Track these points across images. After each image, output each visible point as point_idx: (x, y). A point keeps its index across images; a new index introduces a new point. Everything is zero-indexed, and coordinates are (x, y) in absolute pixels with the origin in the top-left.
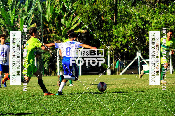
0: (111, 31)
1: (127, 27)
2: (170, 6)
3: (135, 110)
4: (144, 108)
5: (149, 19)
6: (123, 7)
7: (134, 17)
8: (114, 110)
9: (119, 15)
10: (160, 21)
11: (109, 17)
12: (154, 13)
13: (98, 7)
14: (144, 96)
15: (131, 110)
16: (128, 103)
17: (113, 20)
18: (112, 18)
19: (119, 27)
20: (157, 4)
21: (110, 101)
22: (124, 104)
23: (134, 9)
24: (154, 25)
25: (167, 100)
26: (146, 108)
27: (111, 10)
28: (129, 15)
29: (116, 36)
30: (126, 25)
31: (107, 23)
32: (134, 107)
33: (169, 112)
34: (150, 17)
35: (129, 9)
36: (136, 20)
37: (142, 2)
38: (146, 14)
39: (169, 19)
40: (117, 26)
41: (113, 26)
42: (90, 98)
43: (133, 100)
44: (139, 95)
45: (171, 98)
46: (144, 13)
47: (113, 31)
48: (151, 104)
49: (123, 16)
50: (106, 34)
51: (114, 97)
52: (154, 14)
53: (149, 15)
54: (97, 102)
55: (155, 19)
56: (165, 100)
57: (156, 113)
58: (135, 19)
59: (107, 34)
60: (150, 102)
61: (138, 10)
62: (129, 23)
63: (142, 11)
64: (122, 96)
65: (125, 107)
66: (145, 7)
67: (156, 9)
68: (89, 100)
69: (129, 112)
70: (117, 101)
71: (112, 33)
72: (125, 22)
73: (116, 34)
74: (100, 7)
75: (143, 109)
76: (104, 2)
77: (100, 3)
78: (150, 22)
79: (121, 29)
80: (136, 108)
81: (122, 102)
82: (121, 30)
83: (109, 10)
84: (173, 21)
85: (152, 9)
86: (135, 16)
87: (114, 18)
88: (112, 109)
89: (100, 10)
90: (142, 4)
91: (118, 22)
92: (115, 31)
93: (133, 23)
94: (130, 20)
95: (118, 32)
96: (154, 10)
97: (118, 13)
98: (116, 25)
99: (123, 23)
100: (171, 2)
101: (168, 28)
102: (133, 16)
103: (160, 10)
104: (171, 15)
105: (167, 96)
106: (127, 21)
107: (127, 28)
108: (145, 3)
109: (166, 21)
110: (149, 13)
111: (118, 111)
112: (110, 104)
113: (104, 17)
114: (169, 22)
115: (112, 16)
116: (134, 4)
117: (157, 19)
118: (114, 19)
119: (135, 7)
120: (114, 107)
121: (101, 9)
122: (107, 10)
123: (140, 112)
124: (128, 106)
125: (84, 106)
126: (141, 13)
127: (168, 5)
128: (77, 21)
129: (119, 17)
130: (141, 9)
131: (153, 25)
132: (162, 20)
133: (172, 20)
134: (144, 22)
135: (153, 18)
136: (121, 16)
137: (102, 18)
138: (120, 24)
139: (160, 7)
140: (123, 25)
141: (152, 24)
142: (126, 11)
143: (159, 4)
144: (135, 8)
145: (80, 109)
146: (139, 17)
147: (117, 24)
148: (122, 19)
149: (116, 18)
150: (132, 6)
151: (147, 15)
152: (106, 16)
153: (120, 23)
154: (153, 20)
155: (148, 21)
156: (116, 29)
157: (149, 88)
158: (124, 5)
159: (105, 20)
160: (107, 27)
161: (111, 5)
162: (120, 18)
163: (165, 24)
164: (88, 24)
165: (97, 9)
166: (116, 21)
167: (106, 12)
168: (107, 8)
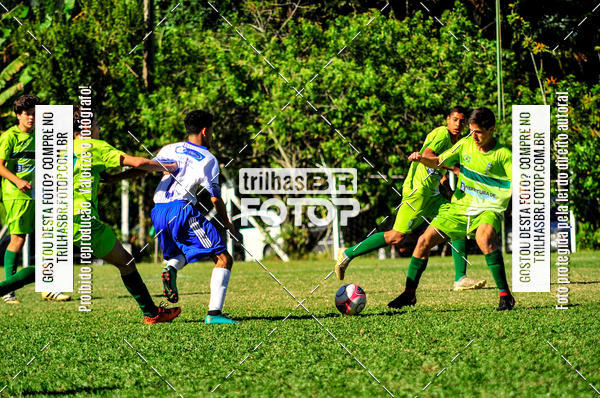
0: (133, 114)
1: (189, 98)
2: (331, 31)
3: (212, 383)
4: (243, 374)
5: (264, 73)
6: (174, 30)
7: (211, 67)
8: (137, 383)
9: (160, 57)
10: (300, 79)
11: (124, 66)
12: (278, 52)
13: (88, 31)
14: (243, 336)
15: (197, 384)
16: (188, 359)
17: (141, 75)
18: (137, 68)
19: (160, 100)
20: (289, 21)
21: (126, 353)
22: (176, 362)
23: (212, 38)
24: (280, 93)
25: (321, 349)
26: (247, 378)
27: (133, 41)
28: (194, 58)
29: (149, 129)
30: (183, 94)
31: (119, 85)
32: (209, 374)
33: (326, 389)
34: (264, 67)
35: (194, 39)
36: (217, 76)
37: (239, 16)
38: (252, 56)
39: (330, 74)
40: (154, 96)
41: (141, 96)
42: (56, 343)
43: (204, 350)
44: (225, 331)
45: (332, 343)
46: (246, 53)
47: (139, 111)
48: (267, 363)
49: (175, 63)
50: (115, 125)
51: (139, 339)
52: (278, 56)
53: (264, 59)
54: (79, 358)
55: (281, 74)
56: (314, 349)
57: (281, 392)
58: (216, 71)
59: (121, 124)
60: (262, 355)
61: (227, 42)
62: (194, 85)
63: (240, 44)
64: (168, 337)
65: (178, 374)
66: (250, 33)
67: (285, 41)
68: (54, 351)
69: (192, 389)
70: (151, 352)
71: (136, 118)
72: (181, 82)
73: (151, 125)
74: (94, 32)
75: (238, 380)
76: (106, 14)
77: (96, 15)
78: (266, 82)
79: (168, 106)
80: (215, 377)
81: (169, 356)
82: (169, 110)
83: (126, 40)
84: (344, 81)
85: (274, 38)
86: (214, 63)
87: (142, 68)
88: (134, 382)
89: (94, 40)
90: (239, 22)
91: (156, 81)
92: (146, 114)
93: (210, 86)
94: (198, 77)
95: (158, 115)
96: (279, 42)
97: (157, 52)
98: (151, 93)
99: (173, 85)
100: (337, 17)
101: (326, 106)
102: (207, 64)
103: (299, 43)
104: (336, 61)
105: (320, 335)
106: (188, 80)
107: (186, 103)
108: (250, 20)
109: (319, 82)
110: (263, 54)
111: (153, 389)
112: (125, 364)
113: (107, 64)
114: (330, 84)
115: (138, 62)
116: (211, 22)
117: (289, 74)
118: (145, 71)
119: (215, 31)
120: (139, 374)
121: (97, 38)
122: (117, 41)
123: (227, 390)
124: (188, 369)
125: (36, 371)
126: (236, 52)
127: (325, 27)
128: (15, 79)
129: (160, 64)
130: (236, 39)
131: (276, 93)
132: (307, 78)
133: (339, 77)
134: (245, 85)
135: (277, 71)
136: (165, 62)
137: (104, 68)
138: (162, 89)
139: (300, 33)
140: (175, 92)
141: (273, 91)
142: (183, 45)
143: (297, 23)
144: (215, 37)
145: (20, 383)
146: (229, 65)
147: (153, 88)
148: (169, 73)
149: (151, 67)
150: (206, 27)
151: (256, 60)
152: (116, 60)
153: (165, 85)
154: (275, 76)
155: (261, 80)
156: (151, 105)
157: (262, 308)
158: (177, 24)
159: (113, 76)
160: (120, 99)
161: (132, 25)
162: (163, 67)
163: (315, 90)
164: (53, 87)
165: (85, 37)
166: (150, 78)
167: (114, 47)
168: (118, 35)
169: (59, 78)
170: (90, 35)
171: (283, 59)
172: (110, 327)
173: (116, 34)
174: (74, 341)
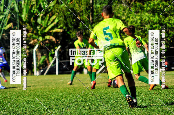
0: (87, 31)
2: (145, 5)
3: (111, 108)
4: (120, 106)
5: (126, 18)
6: (99, 6)
8: (90, 108)
9: (95, 14)
10: (136, 20)
11: (85, 17)
13: (74, 7)
14: (120, 94)
16: (104, 101)
18: (89, 17)
20: (133, 3)
21: (86, 100)
24: (130, 24)
26: (121, 107)
27: (87, 9)
32: (110, 106)
33: (145, 110)
34: (126, 16)
37: (118, 2)
38: (122, 13)
39: (145, 18)
41: (90, 26)
42: (66, 97)
43: (109, 99)
44: (115, 93)
45: (146, 96)
46: (120, 12)
51: (90, 96)
52: (130, 13)
53: (125, 14)
54: (73, 101)
55: (131, 18)
56: (141, 98)
57: (131, 111)
61: (114, 9)
63: (118, 10)
64: (98, 95)
65: (101, 106)
66: (121, 6)
67: (132, 8)
70: (93, 99)
74: (76, 7)
75: (119, 107)
76: (80, 2)
77: (77, 2)
78: (126, 21)
83: (85, 9)
84: (149, 20)
85: (128, 8)
88: (89, 108)
91: (94, 21)
98: (93, 24)
100: (147, 1)
101: (144, 28)
103: (136, 9)
104: (147, 14)
105: (143, 94)
108: (121, 3)
109: (142, 20)
110: (125, 12)
111: (94, 110)
112: (86, 103)
113: (80, 16)
114: (145, 21)
115: (89, 15)
117: (133, 18)
118: (91, 18)
120: (90, 106)
121: (77, 9)
122: (83, 10)
123: (116, 110)
125: (60, 105)
126: (117, 12)
127: (144, 4)
128: (54, 21)
129: (95, 16)
130: (117, 8)
132: (138, 19)
133: (147, 19)
135: (129, 17)
136: (97, 15)
139: (136, 6)
141: (128, 23)
143: (135, 3)
145: (56, 108)
146: (115, 16)
148: (98, 18)
149: (93, 17)
151: (123, 14)
152: (83, 15)
154: (129, 19)
156: (92, 28)
158: (100, 4)
160: (84, 26)
161: (87, 5)
163: (140, 23)
164: (64, 23)
165: (74, 9)
166: (92, 20)
167: (82, 11)
168: (83, 7)
169: (66, 20)
170: (75, 8)
171: (131, 14)
172: (81, 92)
173: (83, 8)
174: (71, 96)
